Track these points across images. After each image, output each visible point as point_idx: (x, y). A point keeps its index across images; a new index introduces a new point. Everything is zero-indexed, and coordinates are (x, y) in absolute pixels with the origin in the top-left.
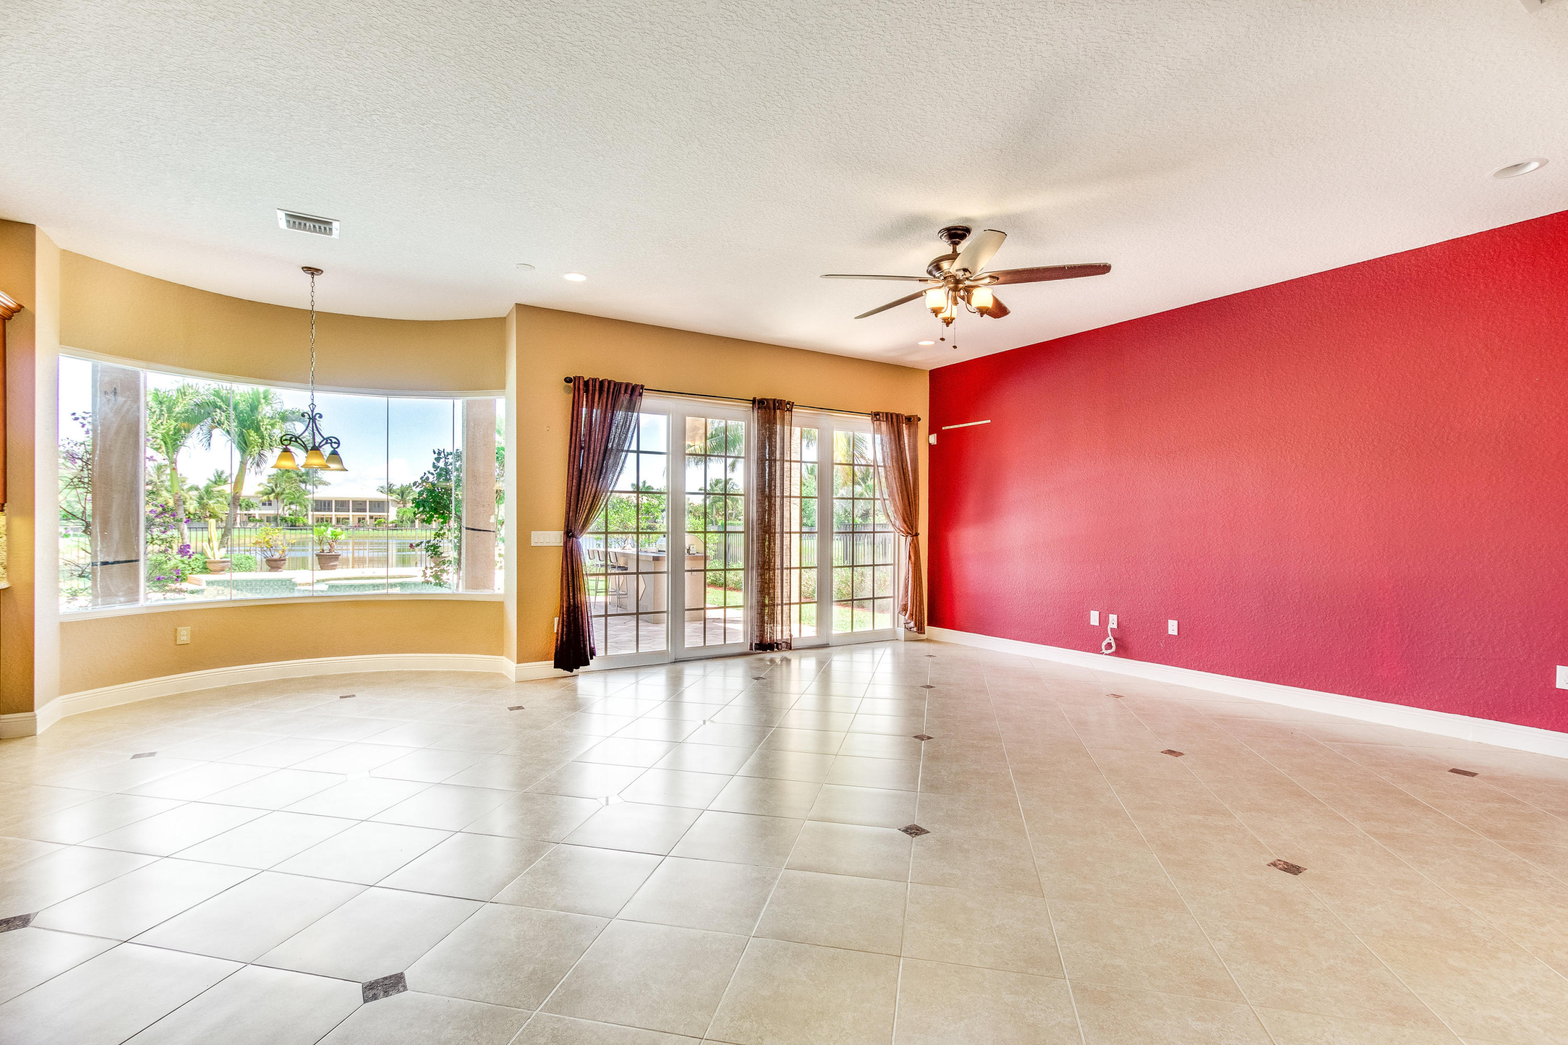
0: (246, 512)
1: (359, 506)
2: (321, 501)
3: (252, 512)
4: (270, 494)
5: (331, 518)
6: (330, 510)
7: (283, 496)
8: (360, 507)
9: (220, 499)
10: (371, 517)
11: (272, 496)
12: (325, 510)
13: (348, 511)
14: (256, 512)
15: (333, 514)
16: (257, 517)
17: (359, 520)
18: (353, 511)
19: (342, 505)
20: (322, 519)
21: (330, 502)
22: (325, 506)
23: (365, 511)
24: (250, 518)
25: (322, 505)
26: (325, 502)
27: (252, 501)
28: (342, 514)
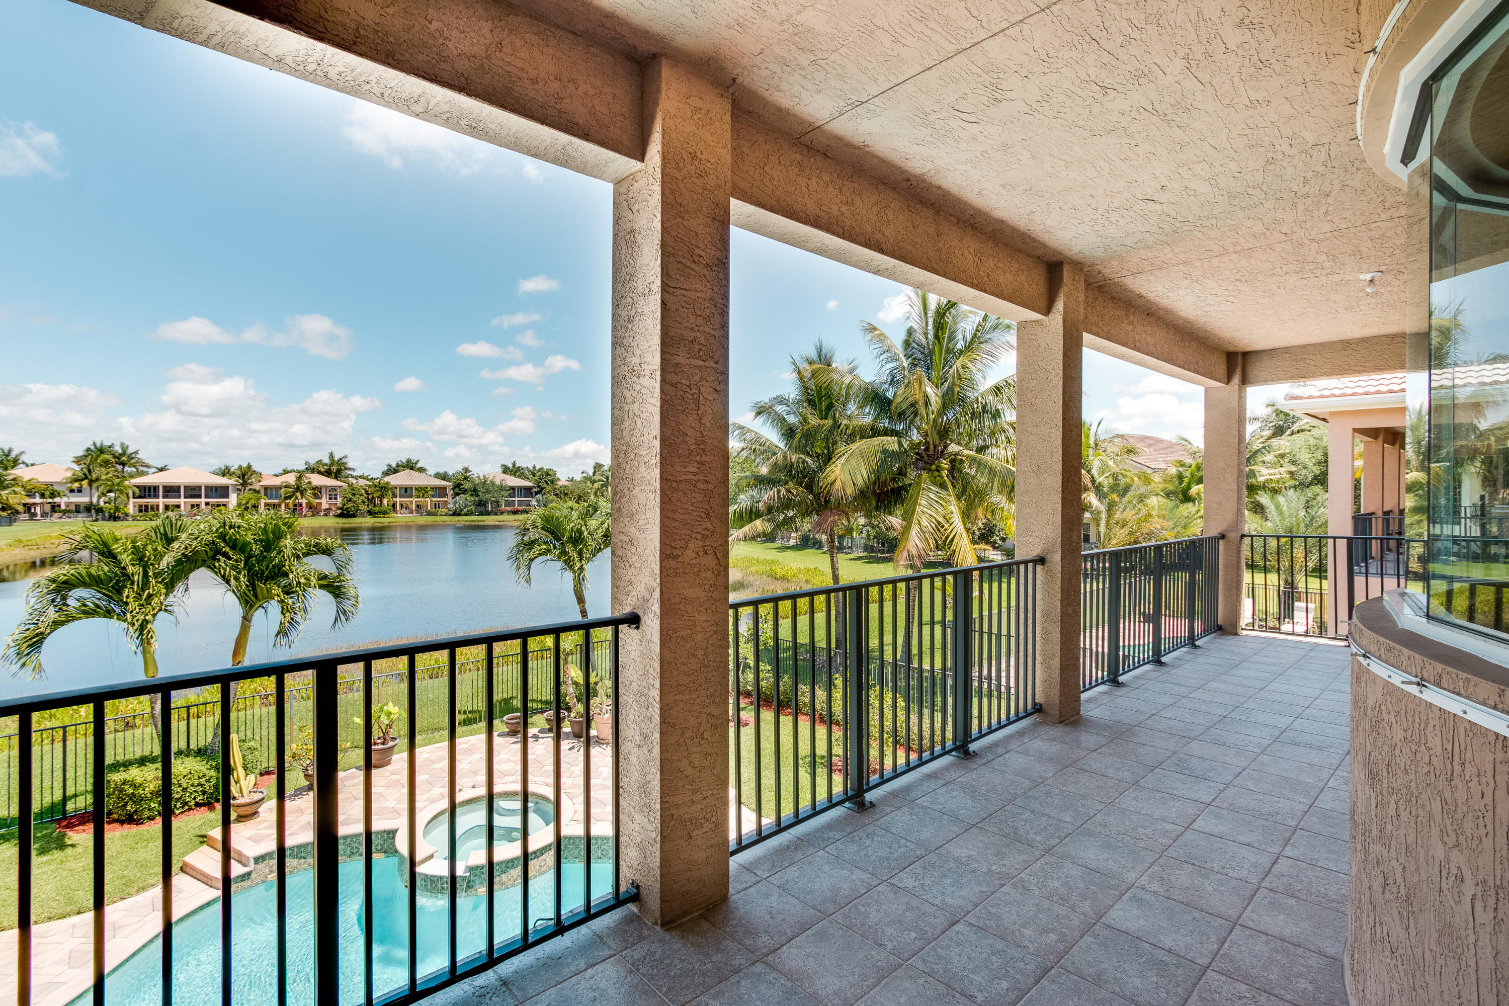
0: (50, 500)
1: (193, 491)
2: (145, 487)
3: (57, 500)
4: (83, 480)
5: (158, 506)
6: (156, 496)
7: (99, 483)
8: (196, 493)
9: (17, 489)
10: (207, 504)
11: (85, 483)
12: (150, 497)
13: (179, 497)
14: (62, 501)
15: (161, 501)
16: (63, 507)
17: (193, 506)
18: (185, 497)
19: (171, 491)
20: (146, 506)
21: (156, 488)
22: (150, 491)
23: (199, 496)
24: (55, 508)
25: (148, 491)
26: (149, 488)
27: (56, 487)
28: (171, 501)
